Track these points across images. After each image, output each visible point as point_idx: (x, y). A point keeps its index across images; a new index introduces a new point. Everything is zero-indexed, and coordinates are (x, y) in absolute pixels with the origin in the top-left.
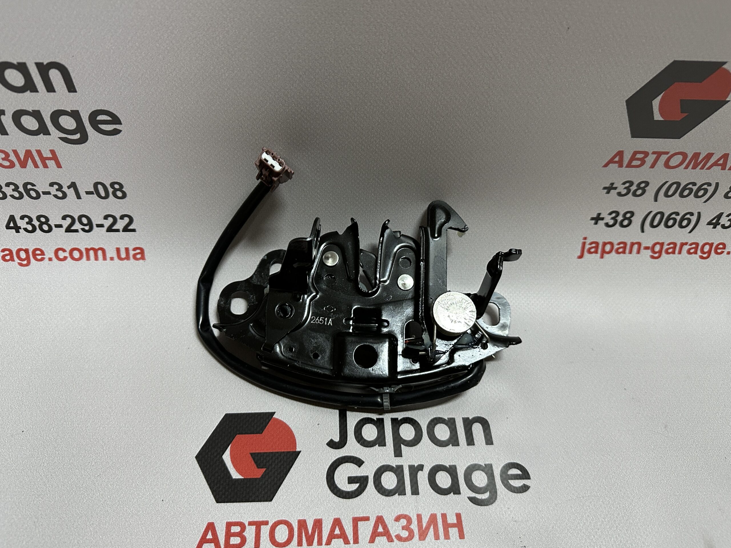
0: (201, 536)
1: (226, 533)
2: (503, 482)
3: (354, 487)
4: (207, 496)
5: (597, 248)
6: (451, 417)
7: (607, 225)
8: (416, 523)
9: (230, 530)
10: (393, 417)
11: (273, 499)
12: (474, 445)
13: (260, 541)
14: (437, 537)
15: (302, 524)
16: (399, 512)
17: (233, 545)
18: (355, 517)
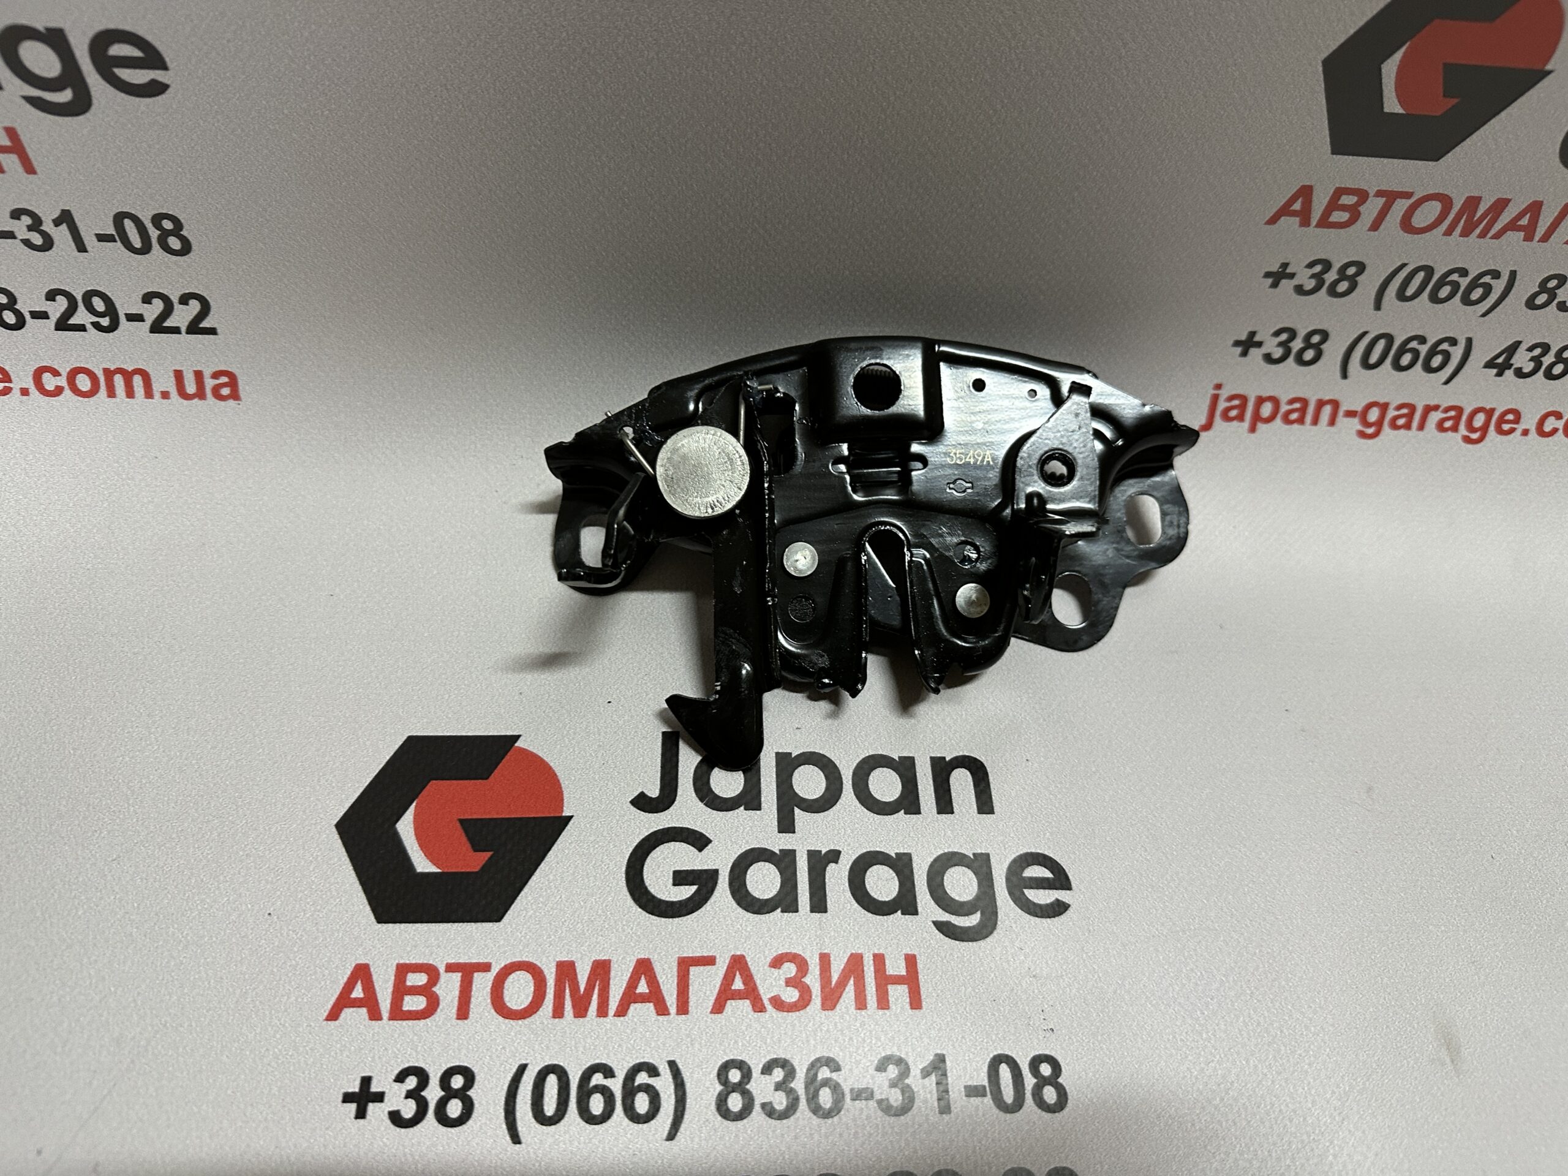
0: (338, 993)
1: (394, 986)
2: (1011, 893)
3: (686, 892)
4: (356, 908)
5: (1243, 407)
6: (905, 754)
7: (1268, 358)
8: (817, 972)
9: (405, 981)
10: (780, 751)
11: (505, 918)
12: (952, 813)
13: (469, 1007)
14: (861, 1003)
15: (566, 970)
16: (781, 948)
17: (410, 1012)
18: (685, 957)
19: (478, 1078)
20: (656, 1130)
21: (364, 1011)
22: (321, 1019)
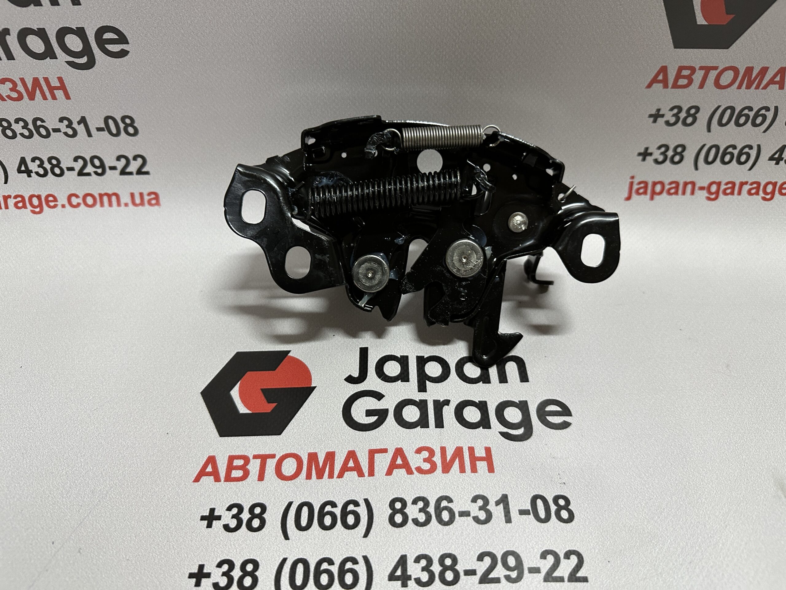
0: (200, 469)
1: (227, 466)
2: (539, 419)
3: (373, 419)
4: (210, 430)
5: (646, 187)
7: (656, 161)
8: (440, 455)
9: (233, 464)
10: (419, 355)
11: (282, 434)
12: (507, 382)
13: (264, 474)
14: (462, 470)
15: (313, 457)
16: (421, 444)
17: (235, 478)
18: (372, 450)
19: (268, 508)
20: (358, 532)
21: (212, 477)
22: (191, 481)
